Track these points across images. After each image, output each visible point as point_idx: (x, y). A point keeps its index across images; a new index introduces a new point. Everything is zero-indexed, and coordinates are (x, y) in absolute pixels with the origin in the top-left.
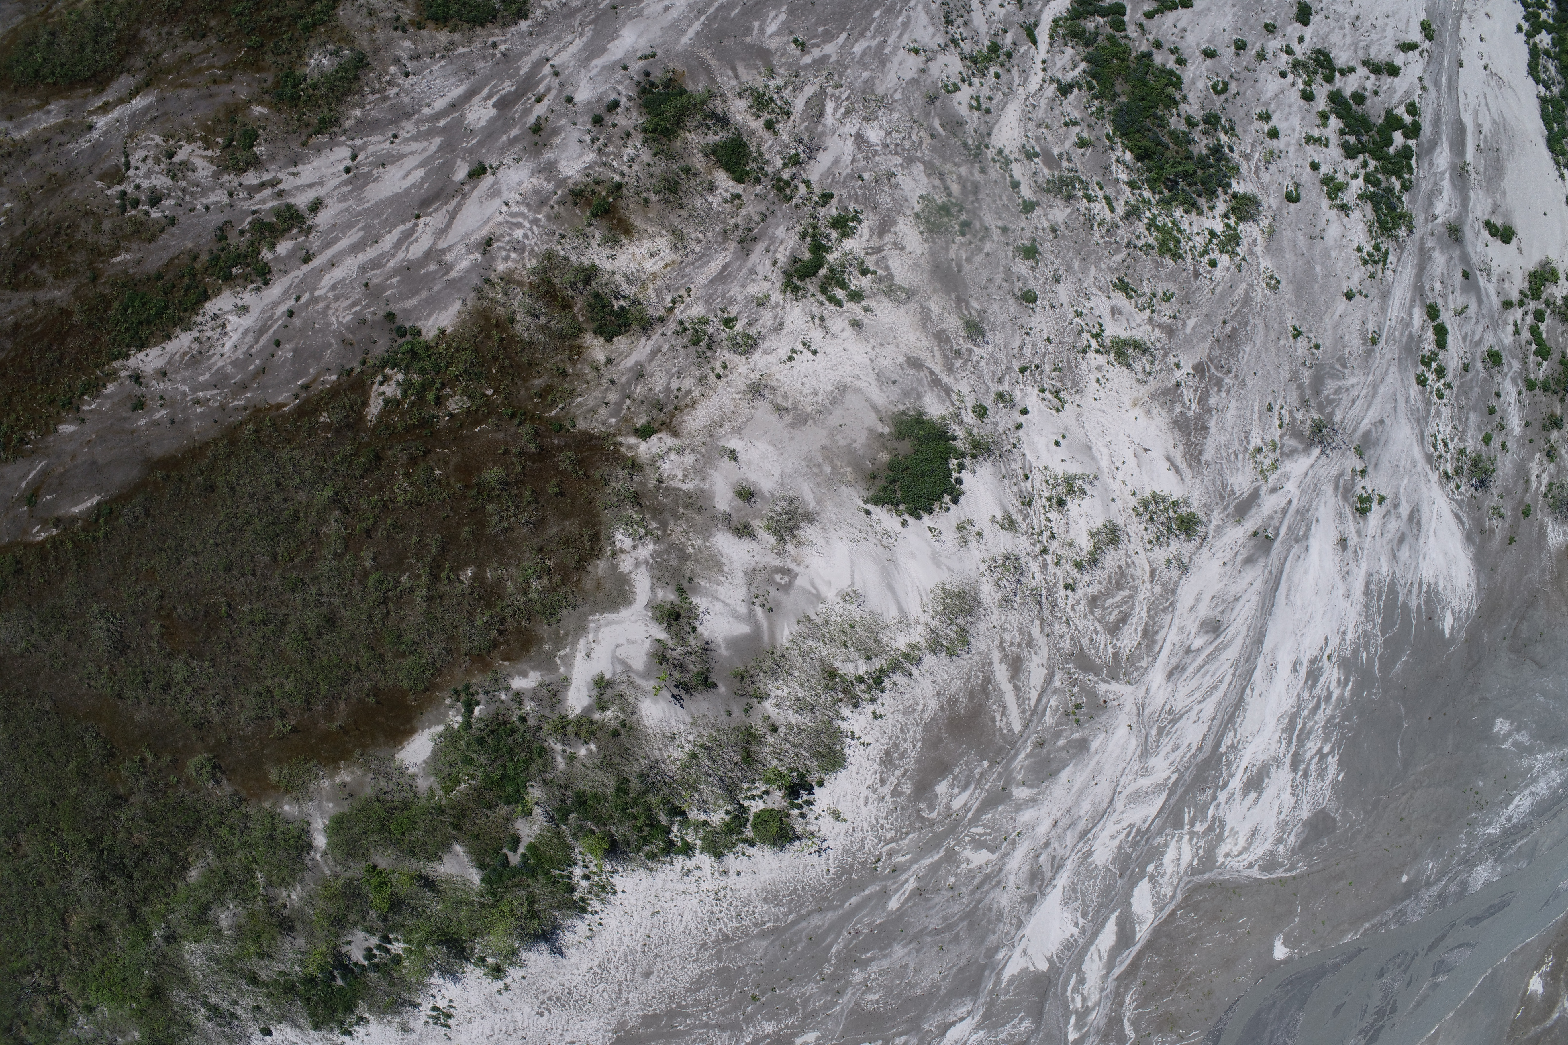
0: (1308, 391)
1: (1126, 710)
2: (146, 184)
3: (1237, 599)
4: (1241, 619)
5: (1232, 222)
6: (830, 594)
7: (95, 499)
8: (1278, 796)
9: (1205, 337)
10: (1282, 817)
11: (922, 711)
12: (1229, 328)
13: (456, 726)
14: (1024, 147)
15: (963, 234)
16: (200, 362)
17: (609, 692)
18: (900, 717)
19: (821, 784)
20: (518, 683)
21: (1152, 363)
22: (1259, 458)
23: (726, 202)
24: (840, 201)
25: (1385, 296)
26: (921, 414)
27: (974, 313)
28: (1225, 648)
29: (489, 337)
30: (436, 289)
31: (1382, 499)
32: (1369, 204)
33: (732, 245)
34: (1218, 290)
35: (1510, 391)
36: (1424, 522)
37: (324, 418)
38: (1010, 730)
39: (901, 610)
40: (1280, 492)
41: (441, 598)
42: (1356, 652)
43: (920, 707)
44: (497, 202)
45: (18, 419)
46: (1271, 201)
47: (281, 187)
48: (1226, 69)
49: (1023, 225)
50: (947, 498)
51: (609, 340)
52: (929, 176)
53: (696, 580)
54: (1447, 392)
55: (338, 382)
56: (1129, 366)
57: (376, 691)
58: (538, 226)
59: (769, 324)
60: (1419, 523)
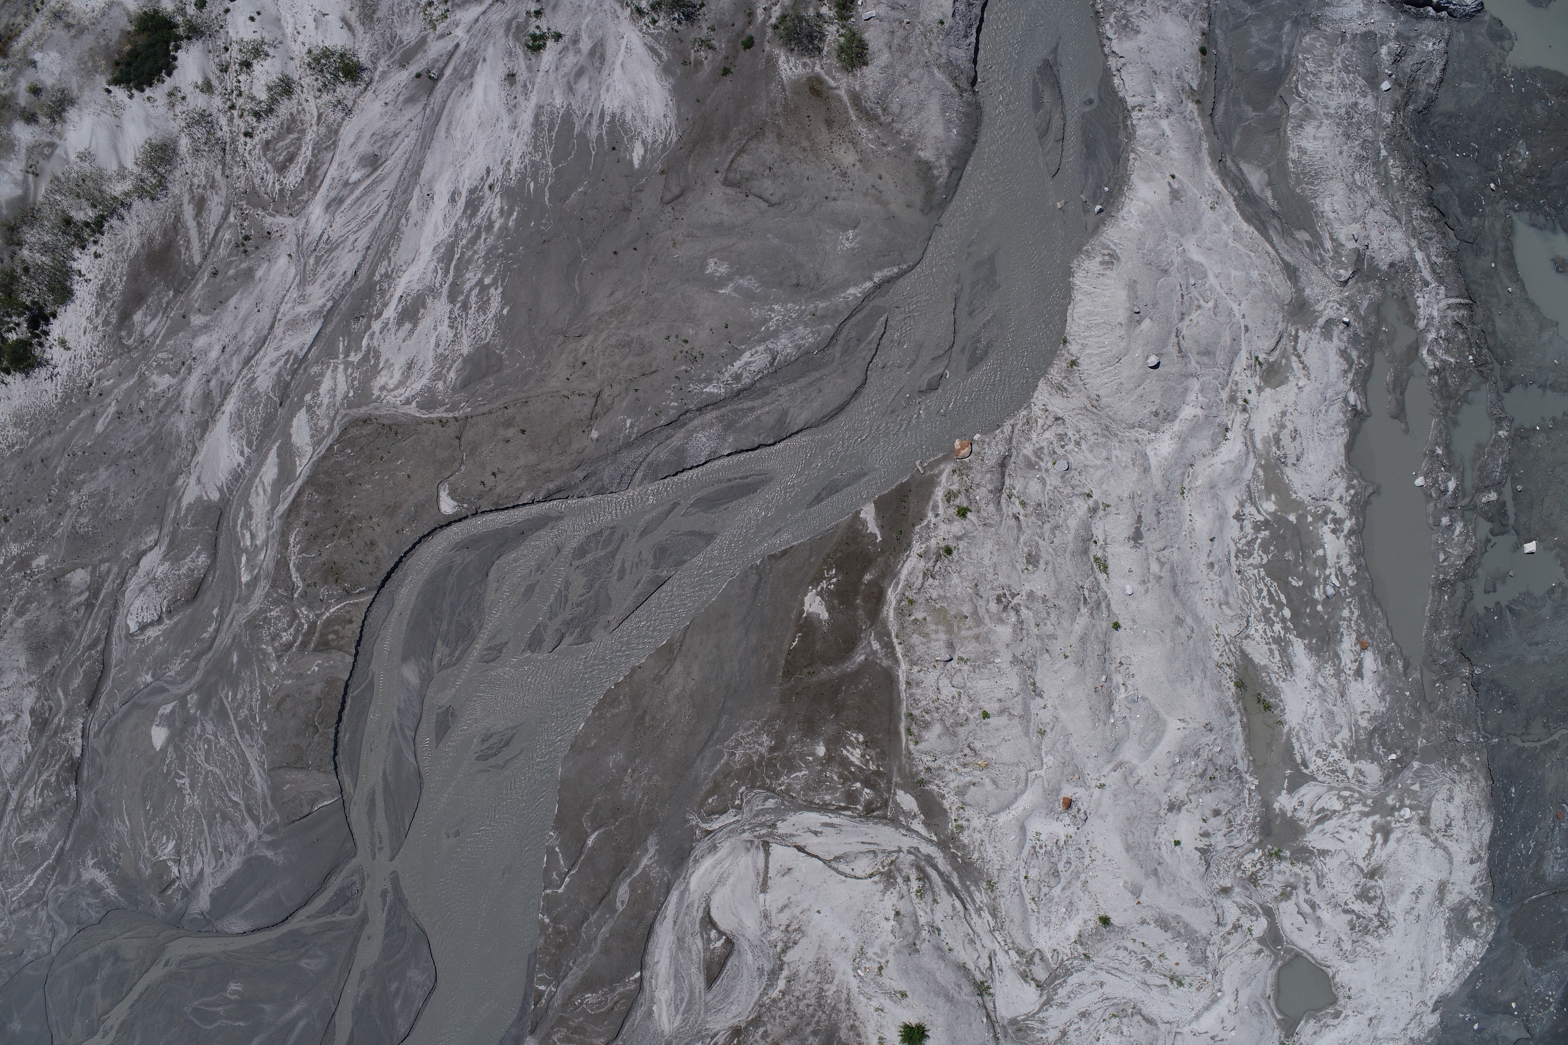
1: (287, 240)
3: (396, 135)
4: (399, 153)
8: (436, 328)
10: (439, 351)
18: (114, 256)
19: (55, 316)
22: (430, 10)
26: (157, 11)
28: (382, 181)
31: (558, 37)
36: (609, 55)
38: (192, 262)
40: (447, 38)
42: (522, 181)
43: (129, 247)
50: (164, 73)
60: (602, 58)
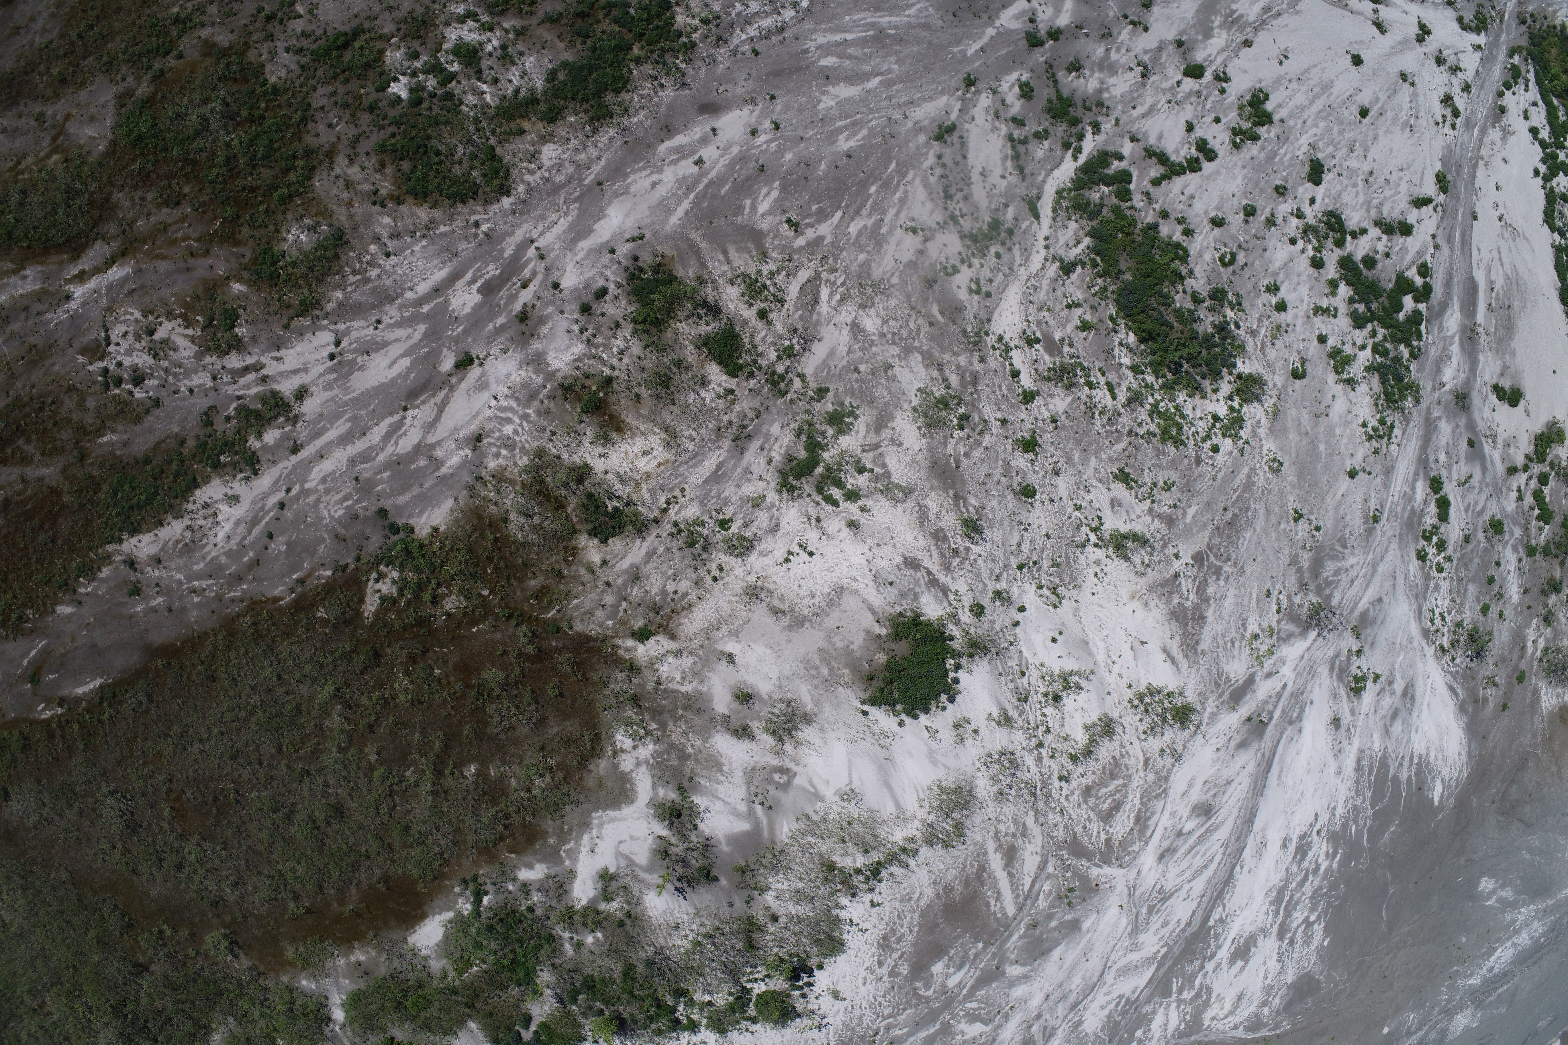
0: (1306, 575)
1: (1117, 892)
2: (127, 362)
3: (1229, 783)
4: (1233, 801)
5: (1236, 404)
6: (829, 793)
7: (98, 682)
8: (1265, 963)
9: (1205, 525)
10: (1268, 982)
11: (919, 899)
12: (1229, 514)
13: (466, 913)
14: (1024, 332)
15: (962, 428)
16: (193, 551)
17: (614, 885)
18: (897, 905)
19: (821, 967)
20: (524, 875)
21: (1151, 555)
22: (1256, 644)
23: (719, 397)
24: (836, 395)
25: (1388, 471)
26: (918, 615)
27: (971, 509)
28: (1216, 829)
29: (483, 536)
30: (427, 485)
31: (1377, 677)
32: (1377, 375)
33: (726, 444)
34: (1220, 476)
35: (1510, 558)
36: (1418, 696)
37: (321, 613)
38: (1005, 914)
39: (898, 805)
40: (1275, 677)
41: (446, 792)
42: (1345, 826)
43: (916, 895)
44: (485, 396)
45: (15, 596)
46: (1276, 379)
47: (265, 372)
48: (1234, 238)
49: (1023, 416)
50: (944, 698)
51: (604, 541)
52: (927, 367)
53: (697, 779)
54: (1446, 566)
55: (333, 580)
56: (1127, 559)
57: (386, 879)
58: (529, 422)
59: (765, 525)
60: (1413, 698)
